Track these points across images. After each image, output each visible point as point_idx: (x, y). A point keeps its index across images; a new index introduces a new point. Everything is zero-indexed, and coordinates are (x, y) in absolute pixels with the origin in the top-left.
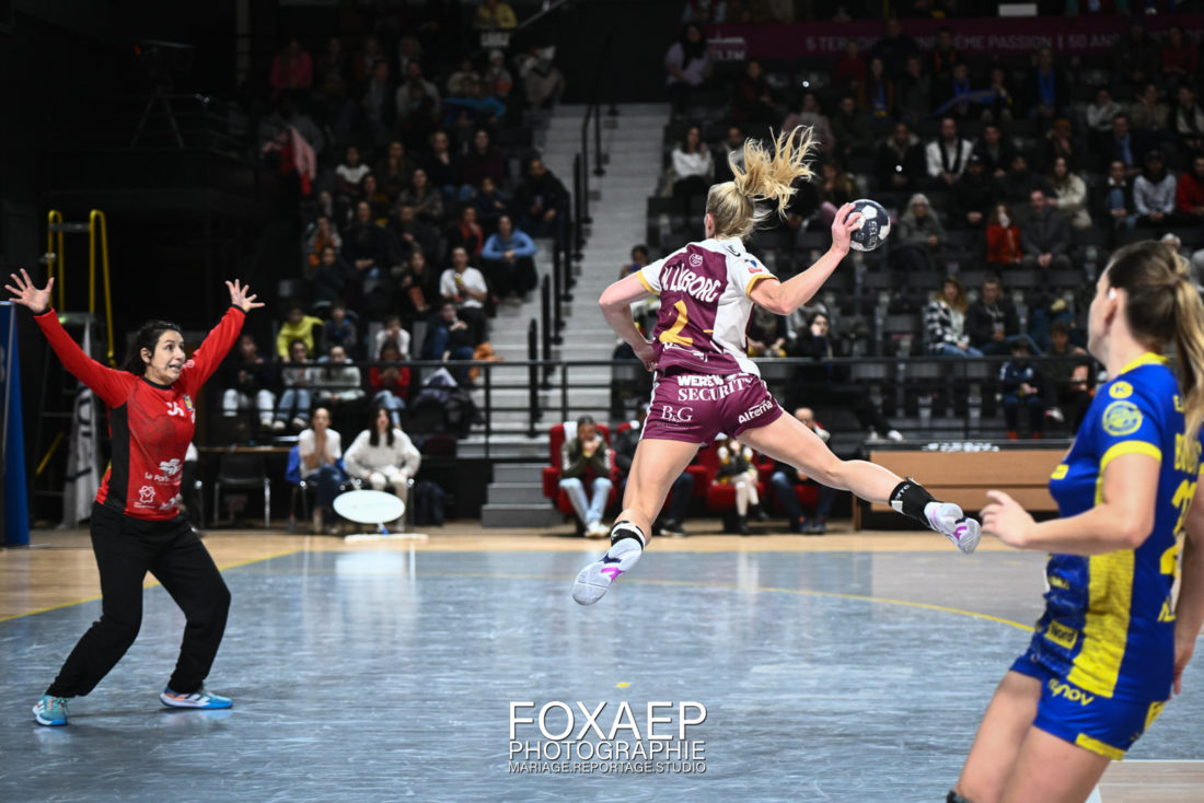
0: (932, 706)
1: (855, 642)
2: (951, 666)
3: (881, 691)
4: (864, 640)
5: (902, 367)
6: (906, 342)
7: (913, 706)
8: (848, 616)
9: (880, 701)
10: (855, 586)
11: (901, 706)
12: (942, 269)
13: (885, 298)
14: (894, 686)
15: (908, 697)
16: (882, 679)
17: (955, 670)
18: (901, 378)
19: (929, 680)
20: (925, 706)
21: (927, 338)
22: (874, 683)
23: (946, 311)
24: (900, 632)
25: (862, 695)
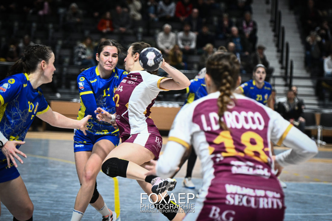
0: (62, 200)
1: (37, 174)
2: (73, 185)
3: (45, 193)
4: (41, 173)
5: (65, 69)
6: (67, 60)
7: (56, 199)
8: (36, 164)
9: (43, 197)
10: (41, 153)
11: (51, 199)
12: (83, 32)
13: (60, 42)
14: (49, 191)
15: (55, 196)
16: (45, 189)
17: (74, 186)
18: (64, 73)
19: (64, 190)
20: (60, 200)
21: (76, 59)
22: (42, 190)
23: (85, 49)
24: (55, 171)
25: (37, 194)
